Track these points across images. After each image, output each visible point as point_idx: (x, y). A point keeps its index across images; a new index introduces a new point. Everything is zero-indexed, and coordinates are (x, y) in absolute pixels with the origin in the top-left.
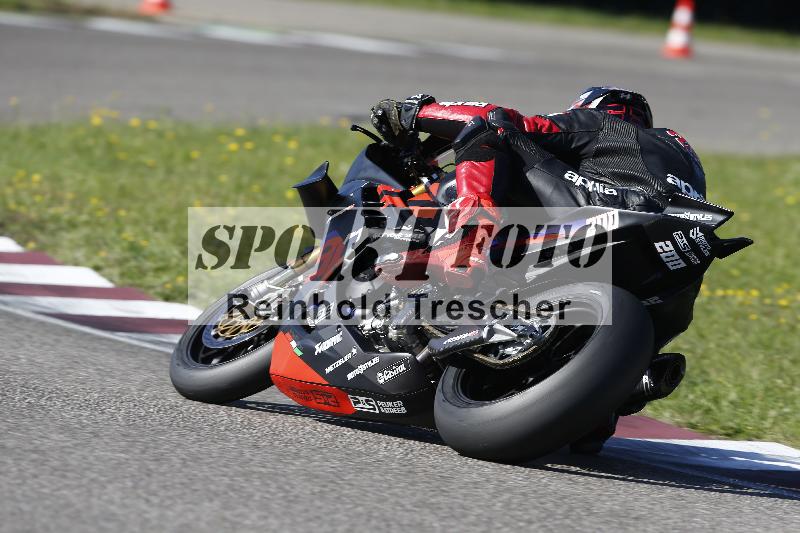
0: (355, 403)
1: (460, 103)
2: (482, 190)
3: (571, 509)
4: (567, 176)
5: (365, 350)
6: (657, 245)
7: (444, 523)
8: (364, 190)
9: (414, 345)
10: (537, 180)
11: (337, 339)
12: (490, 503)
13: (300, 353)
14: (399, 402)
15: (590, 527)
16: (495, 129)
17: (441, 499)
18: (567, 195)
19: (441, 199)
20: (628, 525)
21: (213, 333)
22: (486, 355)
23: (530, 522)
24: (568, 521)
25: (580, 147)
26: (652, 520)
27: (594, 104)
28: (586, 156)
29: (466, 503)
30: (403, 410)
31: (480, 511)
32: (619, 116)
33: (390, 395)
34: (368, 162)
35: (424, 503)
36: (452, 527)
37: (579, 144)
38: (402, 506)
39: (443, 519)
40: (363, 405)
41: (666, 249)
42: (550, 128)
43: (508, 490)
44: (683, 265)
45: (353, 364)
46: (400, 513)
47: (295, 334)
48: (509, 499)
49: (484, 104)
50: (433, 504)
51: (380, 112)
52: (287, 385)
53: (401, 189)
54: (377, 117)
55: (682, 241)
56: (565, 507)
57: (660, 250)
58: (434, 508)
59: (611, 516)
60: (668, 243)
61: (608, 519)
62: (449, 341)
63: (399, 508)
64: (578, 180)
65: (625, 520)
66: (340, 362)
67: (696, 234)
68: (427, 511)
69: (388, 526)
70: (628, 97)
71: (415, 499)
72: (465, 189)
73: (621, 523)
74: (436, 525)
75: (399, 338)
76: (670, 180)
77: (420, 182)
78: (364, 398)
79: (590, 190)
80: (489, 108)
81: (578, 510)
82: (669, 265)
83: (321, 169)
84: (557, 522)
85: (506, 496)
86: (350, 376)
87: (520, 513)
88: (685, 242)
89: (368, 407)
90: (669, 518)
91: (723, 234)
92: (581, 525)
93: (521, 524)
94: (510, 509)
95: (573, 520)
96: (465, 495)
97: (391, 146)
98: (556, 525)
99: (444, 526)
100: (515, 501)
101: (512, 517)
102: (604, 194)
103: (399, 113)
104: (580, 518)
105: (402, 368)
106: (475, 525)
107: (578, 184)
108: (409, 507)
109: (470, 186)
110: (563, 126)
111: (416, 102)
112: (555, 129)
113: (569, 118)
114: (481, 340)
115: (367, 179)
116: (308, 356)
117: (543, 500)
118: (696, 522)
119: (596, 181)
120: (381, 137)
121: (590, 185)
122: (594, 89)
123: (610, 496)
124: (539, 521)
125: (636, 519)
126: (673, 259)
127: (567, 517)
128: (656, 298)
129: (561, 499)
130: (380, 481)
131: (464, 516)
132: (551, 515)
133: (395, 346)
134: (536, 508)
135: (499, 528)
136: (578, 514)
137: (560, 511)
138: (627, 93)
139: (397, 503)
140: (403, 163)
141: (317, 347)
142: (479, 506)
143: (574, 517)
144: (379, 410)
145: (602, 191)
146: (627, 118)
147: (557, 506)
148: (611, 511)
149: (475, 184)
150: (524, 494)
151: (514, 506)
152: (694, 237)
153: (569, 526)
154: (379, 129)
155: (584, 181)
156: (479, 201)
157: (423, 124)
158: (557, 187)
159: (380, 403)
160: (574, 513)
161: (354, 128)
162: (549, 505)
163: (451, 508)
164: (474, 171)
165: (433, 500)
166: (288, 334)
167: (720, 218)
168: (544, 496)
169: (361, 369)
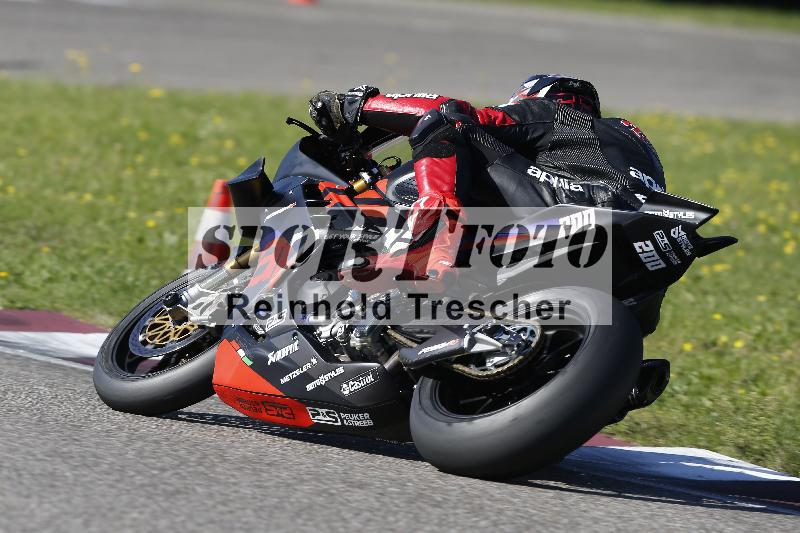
0: (314, 415)
1: (409, 95)
2: (445, 188)
3: (205, 456)
4: (529, 171)
5: (327, 360)
6: (637, 245)
7: (76, 472)
8: (305, 186)
9: (379, 354)
10: (500, 176)
11: (294, 347)
12: (123, 452)
13: (249, 363)
14: (367, 415)
15: (225, 474)
16: (453, 123)
17: (73, 448)
18: (532, 192)
19: (391, 196)
20: (261, 471)
21: (141, 338)
22: (467, 365)
23: (163, 470)
24: (201, 469)
25: (534, 139)
26: (285, 465)
27: (543, 93)
28: (543, 149)
29: (99, 452)
30: (370, 423)
31: (114, 460)
32: (569, 105)
33: (355, 407)
34: (304, 157)
35: (55, 451)
36: (85, 476)
37: (535, 136)
38: (34, 455)
39: (75, 468)
40: (322, 418)
41: (646, 249)
42: (504, 120)
43: (140, 438)
44: (663, 265)
45: (312, 374)
46: (31, 463)
47: (243, 342)
48: (142, 448)
49: (435, 97)
50: (64, 453)
51: (320, 104)
52: (231, 396)
53: (345, 186)
54: (316, 109)
55: (663, 241)
56: (199, 455)
57: (639, 250)
58: (66, 457)
59: (243, 463)
60: (648, 242)
61: (242, 465)
62: (425, 350)
63: (31, 458)
64: (542, 176)
65: (258, 466)
66: (297, 372)
67: (677, 233)
68: (59, 460)
69: (20, 475)
70: (577, 85)
71: (46, 449)
72: (427, 187)
73: (254, 469)
74: (68, 474)
75: (363, 347)
76: (633, 174)
77: (360, 178)
78: (324, 411)
79: (555, 186)
80: (441, 100)
81: (211, 457)
82: (648, 265)
83: (256, 165)
84: (191, 469)
85: (139, 444)
86: (310, 387)
87: (153, 461)
88: (666, 241)
89: (328, 419)
90: (302, 464)
91: (705, 232)
92: (214, 472)
93: (155, 472)
94: (141, 458)
95: (206, 467)
96: (97, 444)
97: (331, 140)
98: (189, 472)
99: (75, 475)
100: (147, 448)
101: (145, 465)
102: (570, 190)
103: (342, 105)
104: (214, 465)
105: (370, 378)
106: (108, 474)
107: (542, 180)
108: (40, 456)
109: (432, 185)
110: (517, 118)
111: (361, 94)
112: (510, 122)
113: (520, 109)
114: (462, 350)
115: (304, 175)
116: (260, 365)
117: (176, 447)
118: (328, 467)
119: (560, 176)
120: (319, 131)
121: (554, 181)
122: (540, 77)
123: (242, 443)
124: (173, 469)
125: (268, 464)
126: (653, 259)
127: (200, 464)
128: (632, 300)
129: (193, 446)
130: (11, 431)
131: (97, 464)
132: (184, 462)
133: (357, 356)
134: (168, 455)
135: (132, 477)
136: (212, 461)
137: (192, 459)
138: (576, 81)
139: (28, 453)
140: (339, 156)
141: (270, 355)
142: (112, 454)
143: (207, 464)
144: (342, 422)
145: (567, 187)
146: (577, 107)
147: (190, 453)
148: (244, 457)
149: (438, 182)
150: (156, 442)
151: (146, 454)
152: (675, 236)
153: (203, 473)
154: (318, 123)
155: (547, 176)
156: (445, 201)
157: (367, 117)
158: (520, 183)
159: (343, 415)
160: (207, 460)
161: (290, 121)
162: (182, 453)
163: (83, 457)
164: (436, 169)
165: (65, 449)
166: (234, 342)
167: (703, 216)
168: (177, 443)
169: (322, 380)
